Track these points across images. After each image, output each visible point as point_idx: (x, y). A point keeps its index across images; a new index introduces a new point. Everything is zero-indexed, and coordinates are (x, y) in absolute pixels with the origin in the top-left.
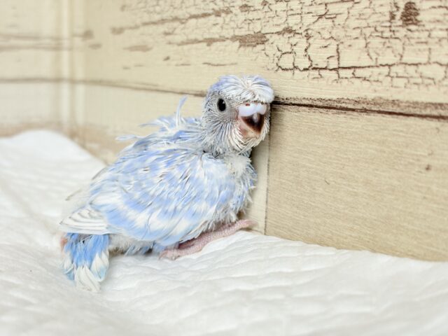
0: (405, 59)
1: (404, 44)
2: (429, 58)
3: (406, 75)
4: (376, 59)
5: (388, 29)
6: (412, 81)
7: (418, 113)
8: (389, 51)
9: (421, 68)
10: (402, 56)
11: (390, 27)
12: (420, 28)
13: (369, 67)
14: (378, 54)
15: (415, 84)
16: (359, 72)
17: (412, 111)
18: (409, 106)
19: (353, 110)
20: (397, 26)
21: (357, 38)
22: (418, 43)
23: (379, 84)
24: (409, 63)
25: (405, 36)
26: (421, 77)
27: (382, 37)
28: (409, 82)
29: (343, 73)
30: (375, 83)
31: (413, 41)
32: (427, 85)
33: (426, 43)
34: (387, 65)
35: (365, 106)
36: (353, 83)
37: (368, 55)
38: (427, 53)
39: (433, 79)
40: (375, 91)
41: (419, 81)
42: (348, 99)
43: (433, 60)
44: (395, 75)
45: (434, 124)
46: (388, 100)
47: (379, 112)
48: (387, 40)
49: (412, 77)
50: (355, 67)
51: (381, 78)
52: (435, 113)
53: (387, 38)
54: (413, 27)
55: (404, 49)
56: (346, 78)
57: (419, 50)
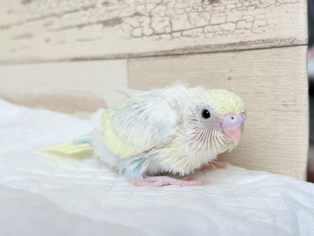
0: (212, 22)
1: (211, 14)
2: (226, 20)
3: (213, 31)
4: (195, 24)
5: (201, 7)
6: (217, 33)
7: (222, 50)
8: (203, 19)
9: (222, 26)
10: (210, 21)
11: (202, 6)
12: (220, 5)
13: (191, 29)
14: (196, 22)
15: (219, 35)
16: (185, 33)
17: (218, 49)
18: (216, 47)
19: (182, 54)
20: (206, 5)
21: (182, 14)
22: (219, 13)
23: (197, 38)
24: (215, 24)
25: (212, 10)
26: (222, 30)
27: (197, 12)
28: (215, 34)
29: (175, 35)
30: (195, 38)
31: (216, 12)
32: (226, 35)
33: (224, 12)
34: (202, 27)
35: (190, 51)
36: (181, 40)
37: (190, 22)
38: (224, 17)
39: (229, 31)
40: (195, 42)
41: (221, 33)
42: (179, 49)
43: (228, 21)
44: (207, 32)
45: (231, 54)
46: (203, 46)
47: (199, 53)
48: (200, 13)
49: (217, 32)
50: (182, 31)
51: (198, 34)
52: (231, 48)
53: (201, 12)
54: (216, 4)
55: (211, 17)
56: (177, 37)
57: (220, 16)
